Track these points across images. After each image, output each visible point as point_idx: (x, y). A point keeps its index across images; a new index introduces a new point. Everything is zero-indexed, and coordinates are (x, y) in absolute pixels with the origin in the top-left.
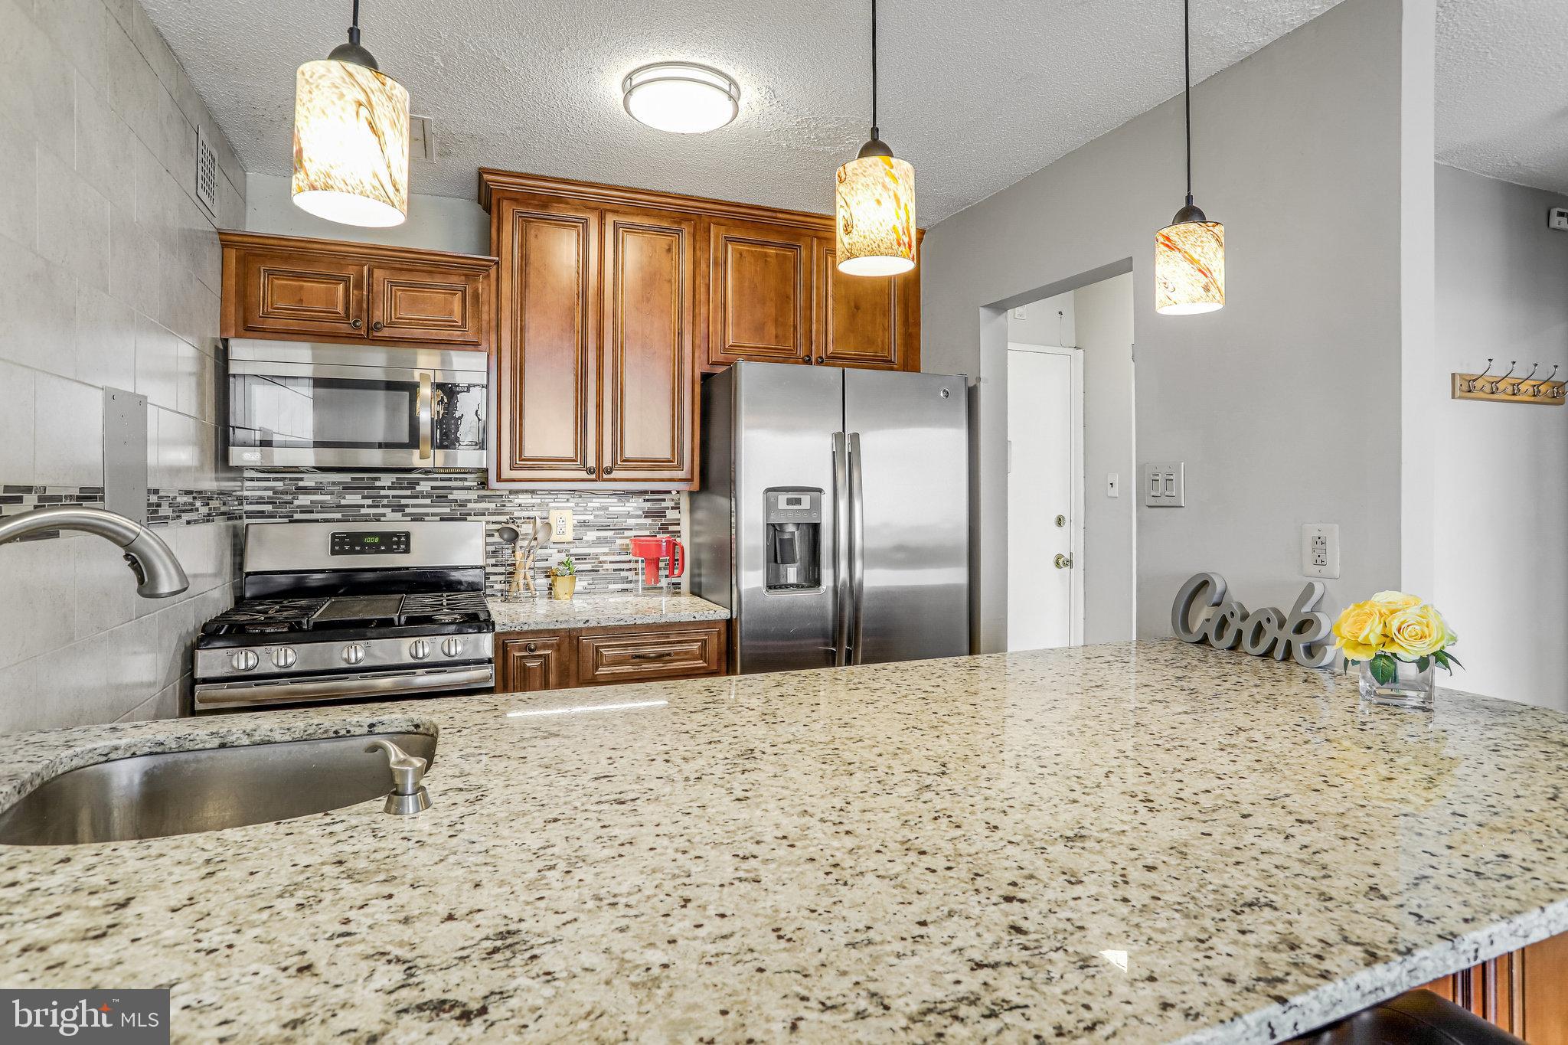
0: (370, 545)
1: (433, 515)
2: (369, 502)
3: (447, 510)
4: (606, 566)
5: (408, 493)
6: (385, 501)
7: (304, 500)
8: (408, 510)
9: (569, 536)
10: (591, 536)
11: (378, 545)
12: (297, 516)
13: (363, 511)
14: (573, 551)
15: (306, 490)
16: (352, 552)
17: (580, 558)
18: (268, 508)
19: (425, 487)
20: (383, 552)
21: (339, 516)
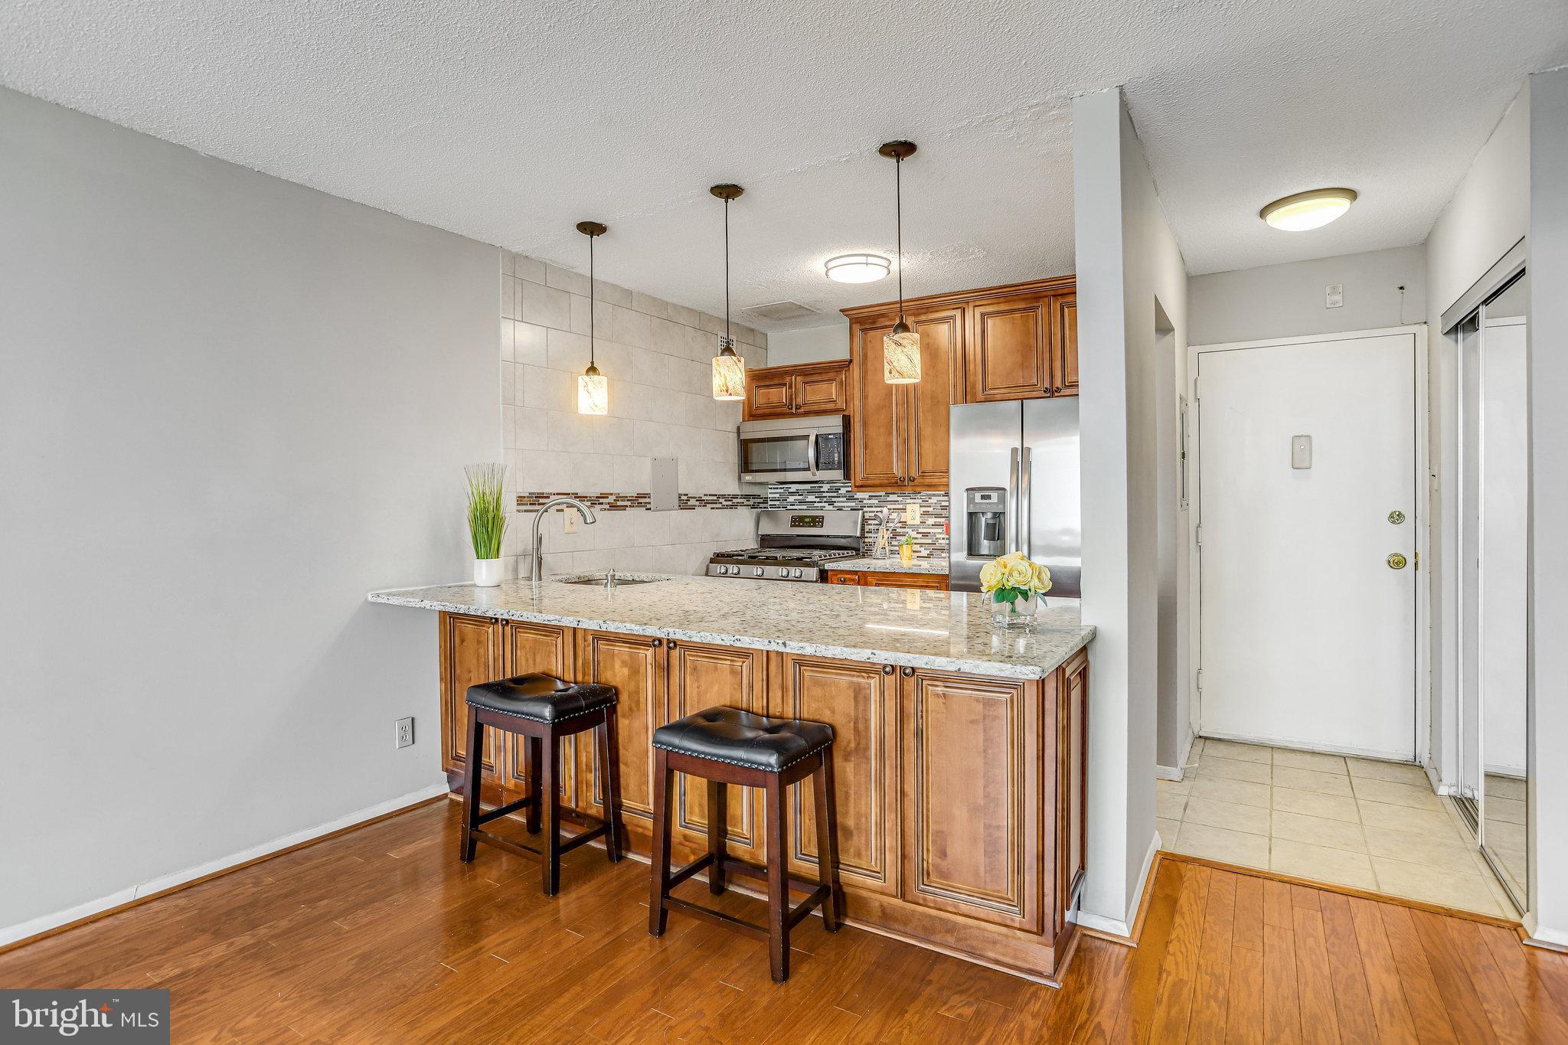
0: (807, 522)
1: (847, 507)
2: (818, 500)
3: (854, 504)
4: (940, 541)
5: (835, 494)
6: (825, 499)
7: (791, 499)
8: (835, 504)
9: (917, 521)
10: (931, 521)
11: (809, 522)
12: (789, 507)
13: (816, 505)
14: (920, 531)
15: (792, 494)
16: (799, 526)
17: (925, 535)
18: (778, 503)
19: (843, 491)
20: (812, 527)
21: (805, 507)
